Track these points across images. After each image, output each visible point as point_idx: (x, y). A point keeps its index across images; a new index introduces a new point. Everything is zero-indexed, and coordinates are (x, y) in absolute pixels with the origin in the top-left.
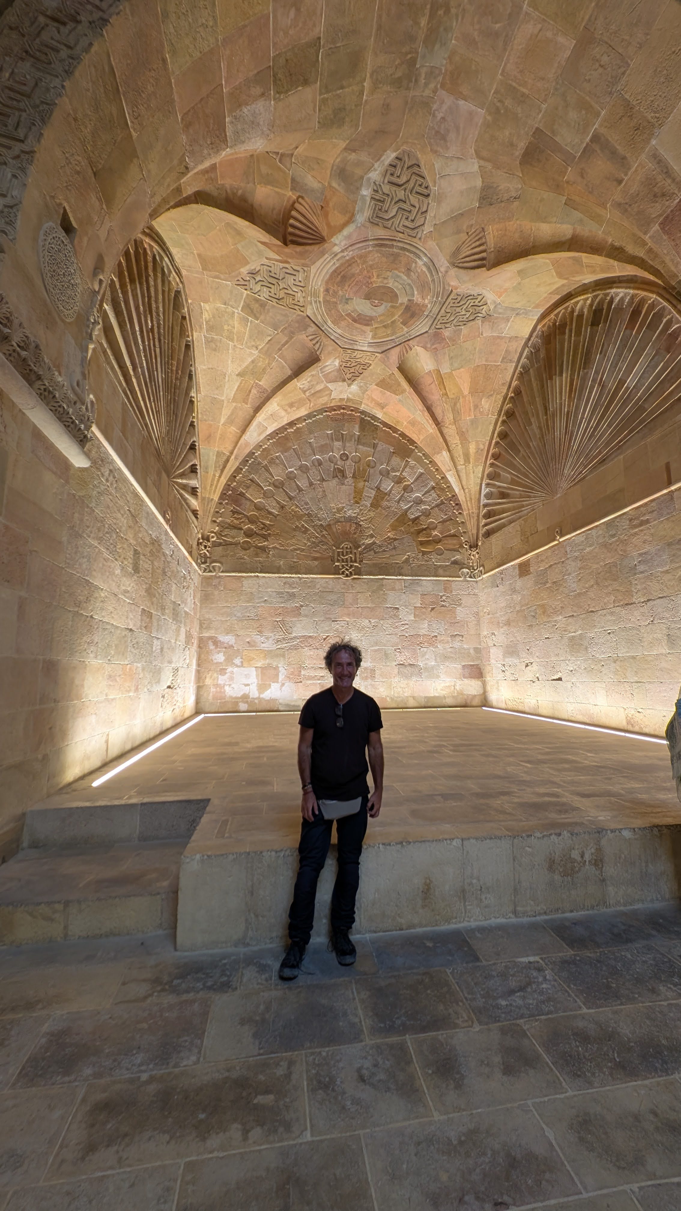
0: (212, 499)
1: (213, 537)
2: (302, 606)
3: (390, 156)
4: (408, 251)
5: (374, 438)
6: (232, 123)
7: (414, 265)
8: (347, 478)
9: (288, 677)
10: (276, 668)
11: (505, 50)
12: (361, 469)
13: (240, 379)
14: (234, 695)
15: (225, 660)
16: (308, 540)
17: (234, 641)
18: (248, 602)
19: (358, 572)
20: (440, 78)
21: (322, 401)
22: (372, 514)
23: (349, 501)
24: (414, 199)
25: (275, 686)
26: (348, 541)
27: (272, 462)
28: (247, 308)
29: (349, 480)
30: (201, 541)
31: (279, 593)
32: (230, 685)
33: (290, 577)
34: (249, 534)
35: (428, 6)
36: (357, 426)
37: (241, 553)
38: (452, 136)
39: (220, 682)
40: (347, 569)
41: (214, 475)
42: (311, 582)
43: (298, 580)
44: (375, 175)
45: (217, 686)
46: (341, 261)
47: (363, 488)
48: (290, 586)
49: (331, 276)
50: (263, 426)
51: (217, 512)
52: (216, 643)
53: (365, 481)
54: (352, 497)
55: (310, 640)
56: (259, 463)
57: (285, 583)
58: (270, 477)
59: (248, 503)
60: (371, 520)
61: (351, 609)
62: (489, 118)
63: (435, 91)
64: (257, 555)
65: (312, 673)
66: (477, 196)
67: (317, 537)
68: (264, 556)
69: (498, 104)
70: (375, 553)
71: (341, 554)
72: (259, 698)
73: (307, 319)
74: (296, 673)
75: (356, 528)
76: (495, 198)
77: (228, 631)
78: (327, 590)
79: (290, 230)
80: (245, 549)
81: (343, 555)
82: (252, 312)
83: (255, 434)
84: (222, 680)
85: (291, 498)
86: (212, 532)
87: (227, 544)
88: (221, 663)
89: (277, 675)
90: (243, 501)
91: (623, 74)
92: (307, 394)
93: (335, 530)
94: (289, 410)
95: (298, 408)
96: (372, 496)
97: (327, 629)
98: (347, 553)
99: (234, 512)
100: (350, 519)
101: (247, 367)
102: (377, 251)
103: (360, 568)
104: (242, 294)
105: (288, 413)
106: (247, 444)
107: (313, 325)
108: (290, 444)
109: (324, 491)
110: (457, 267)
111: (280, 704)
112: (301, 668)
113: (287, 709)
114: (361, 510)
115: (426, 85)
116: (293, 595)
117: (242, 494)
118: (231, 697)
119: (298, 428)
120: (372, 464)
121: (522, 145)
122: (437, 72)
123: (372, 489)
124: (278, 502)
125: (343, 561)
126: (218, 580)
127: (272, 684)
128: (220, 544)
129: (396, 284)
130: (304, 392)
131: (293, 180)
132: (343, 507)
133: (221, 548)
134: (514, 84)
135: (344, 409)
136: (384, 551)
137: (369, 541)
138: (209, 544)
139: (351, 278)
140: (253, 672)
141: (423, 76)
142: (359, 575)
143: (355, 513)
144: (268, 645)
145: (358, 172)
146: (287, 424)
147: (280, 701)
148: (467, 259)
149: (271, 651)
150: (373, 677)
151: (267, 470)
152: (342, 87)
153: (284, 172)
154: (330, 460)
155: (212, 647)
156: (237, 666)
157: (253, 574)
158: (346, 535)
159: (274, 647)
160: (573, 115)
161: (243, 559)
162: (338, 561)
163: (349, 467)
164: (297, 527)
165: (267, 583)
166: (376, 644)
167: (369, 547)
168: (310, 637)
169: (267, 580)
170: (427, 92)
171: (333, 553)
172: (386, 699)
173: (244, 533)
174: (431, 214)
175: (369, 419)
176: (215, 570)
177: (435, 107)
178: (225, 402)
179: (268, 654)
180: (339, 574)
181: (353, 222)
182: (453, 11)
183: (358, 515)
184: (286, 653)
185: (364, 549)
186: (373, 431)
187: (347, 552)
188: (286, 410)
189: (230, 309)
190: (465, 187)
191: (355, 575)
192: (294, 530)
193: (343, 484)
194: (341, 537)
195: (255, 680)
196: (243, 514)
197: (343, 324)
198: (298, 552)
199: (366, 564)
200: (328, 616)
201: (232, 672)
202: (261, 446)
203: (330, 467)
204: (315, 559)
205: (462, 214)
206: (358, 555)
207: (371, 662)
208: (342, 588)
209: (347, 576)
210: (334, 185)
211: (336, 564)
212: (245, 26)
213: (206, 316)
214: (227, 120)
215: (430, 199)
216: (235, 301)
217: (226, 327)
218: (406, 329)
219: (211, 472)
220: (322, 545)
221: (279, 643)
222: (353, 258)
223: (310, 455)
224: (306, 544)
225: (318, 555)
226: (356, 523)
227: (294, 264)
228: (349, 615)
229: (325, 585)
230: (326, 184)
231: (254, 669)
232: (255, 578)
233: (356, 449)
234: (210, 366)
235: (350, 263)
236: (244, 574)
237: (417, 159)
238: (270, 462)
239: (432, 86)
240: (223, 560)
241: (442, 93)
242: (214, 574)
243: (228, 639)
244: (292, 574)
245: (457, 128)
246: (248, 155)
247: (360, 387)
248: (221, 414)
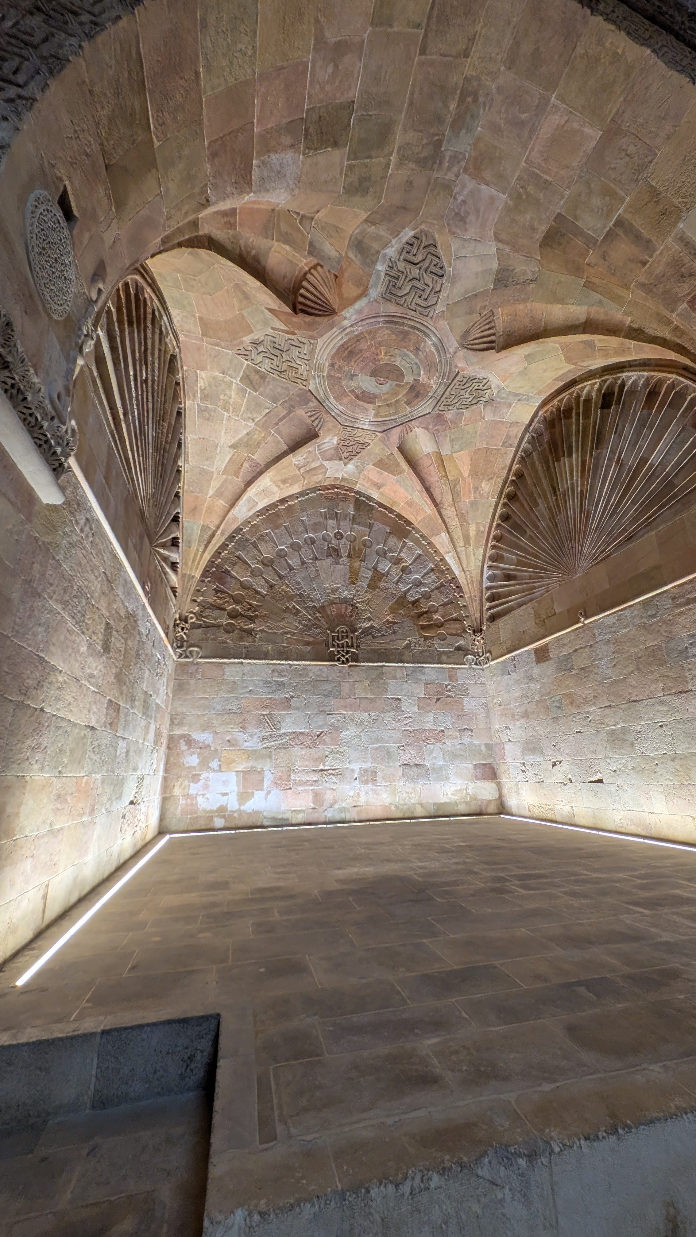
0: (193, 576)
1: (192, 618)
2: (292, 697)
3: (408, 234)
4: (418, 329)
5: (369, 518)
6: (259, 167)
7: (423, 344)
8: (341, 557)
9: (276, 783)
10: (261, 772)
11: (531, 138)
12: (357, 548)
13: (232, 451)
14: (209, 808)
15: (199, 764)
16: (300, 622)
17: (211, 739)
18: (230, 692)
19: (355, 658)
20: (463, 163)
21: (317, 479)
22: (369, 596)
23: (345, 581)
24: (427, 279)
25: (259, 795)
26: (344, 624)
27: (261, 538)
28: (247, 379)
29: (344, 560)
30: (178, 622)
31: (266, 682)
32: (203, 795)
33: (279, 664)
34: (233, 615)
35: (458, 92)
36: (352, 506)
37: (224, 637)
38: (472, 218)
39: (192, 791)
40: (343, 656)
41: (198, 550)
42: (304, 669)
43: (288, 667)
44: (391, 251)
45: (187, 796)
46: (349, 336)
47: (359, 568)
48: (279, 673)
49: (338, 350)
50: (254, 501)
51: (198, 591)
52: (189, 742)
53: (361, 561)
54: (347, 577)
55: (301, 737)
56: (247, 540)
57: (273, 671)
58: (259, 554)
59: (234, 581)
60: (368, 602)
61: (348, 700)
62: (510, 203)
63: (457, 176)
64: (241, 639)
65: (304, 777)
66: (492, 278)
67: (309, 620)
68: (250, 640)
69: (521, 190)
70: (374, 637)
71: (336, 638)
72: (239, 811)
73: (309, 393)
74: (285, 778)
75: (352, 611)
76: (511, 280)
77: (205, 728)
78: (321, 679)
79: (301, 299)
80: (229, 632)
81: (338, 639)
82: (251, 383)
83: (245, 509)
84: (194, 788)
85: (281, 577)
86: (191, 612)
87: (208, 626)
88: (194, 767)
89: (262, 781)
90: (229, 579)
91: (651, 162)
92: (302, 471)
93: (329, 612)
94: (282, 486)
95: (291, 485)
96: (369, 576)
97: (321, 723)
98: (343, 638)
99: (217, 591)
100: (345, 601)
101: (240, 440)
102: (387, 328)
103: (357, 655)
104: (242, 364)
105: (281, 489)
106: (235, 519)
107: (314, 400)
108: (281, 521)
109: (317, 571)
110: (466, 348)
111: (265, 818)
112: (291, 771)
113: (273, 824)
114: (357, 591)
115: (449, 169)
116: (282, 685)
117: (227, 572)
118: (204, 811)
119: (289, 505)
120: (368, 544)
121: (543, 228)
122: (461, 157)
123: (368, 569)
124: (267, 581)
125: (338, 646)
126: (195, 667)
127: (256, 792)
128: (200, 626)
129: (404, 363)
130: (299, 468)
131: (311, 244)
132: (338, 588)
133: (200, 630)
134: (537, 171)
135: (338, 488)
136: (384, 635)
137: (366, 625)
138: (187, 625)
139: (358, 354)
140: (232, 778)
141: (447, 159)
142: (357, 662)
143: (351, 594)
144: (253, 744)
145: (375, 246)
146: (278, 501)
147: (265, 814)
148: (476, 341)
149: (255, 751)
150: (374, 781)
151: (256, 547)
152: (370, 157)
153: (303, 234)
154: (324, 539)
155: (184, 747)
156: (214, 771)
157: (236, 661)
158: (341, 618)
159: (259, 746)
160: (596, 201)
161: (226, 643)
162: (333, 646)
163: (344, 546)
164: (287, 608)
165: (253, 671)
166: (377, 740)
167: (367, 632)
168: (302, 733)
169: (253, 667)
170: (450, 176)
171: (328, 637)
172: (390, 807)
173: (228, 614)
174: (443, 294)
175: (364, 499)
176: (192, 656)
177: (456, 190)
178: (215, 473)
179: (252, 754)
180: (334, 661)
181: (366, 296)
182: (481, 99)
183: (354, 596)
184: (273, 752)
185: (361, 633)
186: (368, 511)
187: (343, 636)
188: (278, 486)
189: (228, 378)
190: (480, 269)
191: (352, 662)
192: (285, 611)
193: (338, 563)
194: (336, 620)
195: (236, 788)
196: (228, 593)
197: (346, 400)
198: (289, 636)
199: (364, 649)
200: (322, 709)
201: (207, 779)
202: (250, 522)
203: (323, 545)
204: (308, 643)
205: (476, 295)
206: (355, 640)
207: (371, 763)
208: (338, 677)
209: (343, 663)
210: (351, 255)
211: (331, 649)
212: (283, 68)
213: (201, 384)
214: (255, 162)
215: (444, 280)
216: (234, 371)
217: (222, 397)
218: (409, 409)
219: (194, 547)
220: (316, 628)
221: (265, 741)
222: (362, 333)
223: (302, 533)
224: (297, 627)
225: (311, 639)
226: (352, 605)
227: (300, 336)
228: (346, 707)
229: (318, 673)
230: (343, 254)
231: (234, 773)
232: (239, 665)
233: (351, 528)
234: (202, 436)
235: (358, 338)
236: (227, 661)
237: (434, 240)
238: (259, 539)
239: (455, 169)
240: (203, 644)
241: (466, 178)
242: (191, 660)
243: (203, 737)
244: (281, 660)
245: (478, 211)
246: (270, 208)
247: (357, 466)
248: (209, 486)
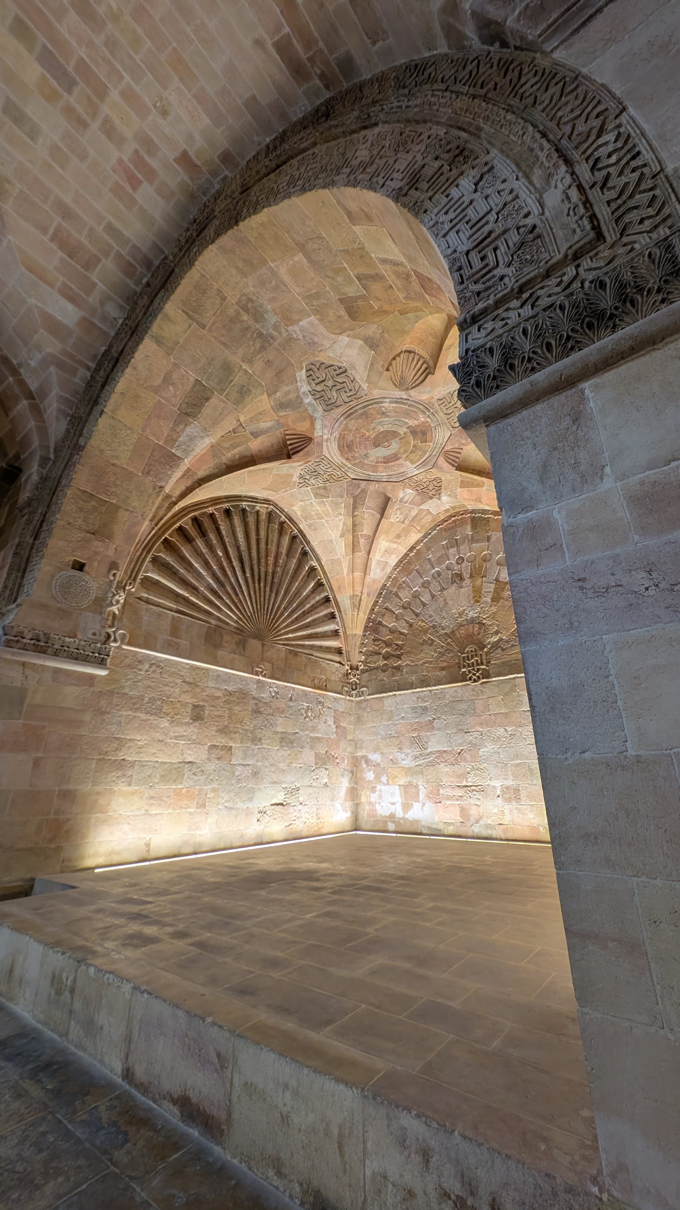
0: (355, 635)
1: (361, 666)
2: (434, 719)
3: (302, 374)
4: (369, 405)
5: (487, 531)
6: (177, 449)
7: (383, 409)
8: (464, 580)
9: (428, 797)
10: (417, 786)
11: (286, 286)
12: (477, 566)
13: (343, 539)
14: (383, 814)
15: (375, 778)
16: (435, 651)
17: (380, 758)
18: (389, 720)
19: (487, 675)
20: (282, 324)
21: (427, 521)
22: (494, 609)
23: (469, 602)
24: (340, 380)
25: (417, 806)
26: (473, 644)
27: (400, 587)
28: (316, 495)
29: (467, 582)
30: (350, 671)
31: (414, 708)
32: (379, 803)
33: (422, 691)
34: (386, 657)
35: (241, 311)
36: (469, 527)
37: (382, 676)
38: (316, 339)
39: (372, 800)
40: (474, 674)
41: (353, 615)
42: (441, 692)
43: (429, 692)
44: (305, 388)
45: (370, 803)
46: (336, 440)
47: (482, 585)
48: (423, 700)
49: (340, 451)
50: (383, 562)
51: (363, 643)
52: (367, 761)
53: (483, 577)
54: (471, 597)
55: (445, 755)
56: (391, 592)
57: (418, 698)
58: (399, 601)
59: (384, 629)
60: (493, 616)
61: (483, 717)
62: (318, 317)
63: (287, 331)
64: (393, 675)
65: (450, 792)
66: (367, 348)
67: (442, 647)
68: (399, 674)
69: (314, 308)
70: (503, 650)
71: (466, 659)
72: (403, 818)
73: (354, 481)
74: (435, 792)
75: (480, 628)
76: (375, 341)
77: (377, 749)
78: (457, 699)
79: (290, 447)
80: (385, 671)
81: (469, 660)
82: (322, 495)
83: (378, 571)
84: (374, 797)
85: (417, 615)
86: (360, 661)
87: (372, 669)
88: (372, 781)
89: (418, 794)
90: (381, 628)
92: (406, 522)
93: (458, 636)
94: (399, 541)
95: (406, 536)
96: (492, 590)
97: (460, 741)
98: (472, 657)
99: (374, 640)
100: (472, 621)
101: (343, 529)
102: (351, 420)
103: (488, 671)
104: (307, 490)
105: (400, 543)
106: (374, 581)
107: (361, 482)
108: (412, 567)
109: (445, 600)
110: (412, 388)
111: (423, 826)
112: (439, 786)
113: (430, 832)
114: (482, 608)
115: (280, 333)
116: (425, 709)
117: (380, 623)
118: (381, 816)
119: (418, 550)
120: (488, 557)
121: (343, 312)
122: (278, 324)
123: (491, 583)
124: (407, 622)
125: (469, 666)
126: (365, 703)
127: (414, 804)
128: (367, 671)
129: (385, 426)
130: (403, 522)
131: (252, 434)
132: (464, 610)
133: (367, 674)
134: (307, 294)
135: (454, 516)
136: (513, 646)
137: (495, 639)
138: (358, 672)
139: (353, 444)
140: (397, 790)
141: (274, 332)
142: (487, 677)
143: (476, 613)
144: (408, 762)
145: (292, 396)
146: (408, 551)
147: (423, 823)
148: (416, 378)
149: (410, 768)
150: (518, 799)
151: (397, 596)
152: (232, 381)
153: (243, 435)
154: (448, 568)
155: (364, 766)
156: (384, 784)
157: (391, 694)
158: (470, 638)
159: (413, 764)
160: (340, 279)
161: (383, 680)
162: (464, 667)
163: (466, 569)
164: (424, 641)
165: (403, 700)
166: (517, 757)
167: (496, 646)
168: (445, 751)
169: (403, 697)
170: (284, 335)
171: (459, 660)
173: (383, 657)
174: (358, 378)
175: (480, 515)
176: (363, 694)
177: (295, 336)
178: (342, 559)
179: (408, 771)
180: (466, 681)
181: (315, 420)
182: (254, 298)
183: (480, 614)
184: (424, 769)
185: (491, 648)
186: (485, 524)
188: (396, 542)
189: (307, 502)
190: (357, 350)
191: (483, 678)
192: (422, 644)
193: (461, 587)
194: (465, 641)
195: (400, 799)
196: (380, 640)
197: (380, 469)
198: (427, 665)
199: (495, 664)
200: (460, 727)
201: (381, 791)
202: (390, 577)
203: (448, 574)
204: (443, 669)
205: (372, 364)
206: (484, 657)
207: (513, 780)
208: (471, 696)
209: (475, 681)
210: (282, 414)
211: (463, 670)
212: (149, 416)
213: (299, 513)
214: (173, 451)
215: (349, 371)
216: (307, 496)
217: (313, 513)
218: (431, 444)
219: (349, 613)
220: (448, 653)
221: (417, 759)
222: (340, 434)
223: (429, 570)
224: (433, 656)
225: (445, 664)
226: (479, 623)
227: (313, 459)
228: (481, 724)
229: (454, 694)
230: (277, 418)
231: (397, 787)
232: (393, 697)
233: (470, 548)
234: (319, 540)
235: (342, 437)
236: (384, 695)
237: (319, 361)
239: (283, 330)
240: (369, 684)
241: (290, 328)
242: (363, 698)
243: (375, 757)
244: (422, 687)
245: (313, 334)
246: (209, 447)
247: (449, 495)
248: (342, 568)
